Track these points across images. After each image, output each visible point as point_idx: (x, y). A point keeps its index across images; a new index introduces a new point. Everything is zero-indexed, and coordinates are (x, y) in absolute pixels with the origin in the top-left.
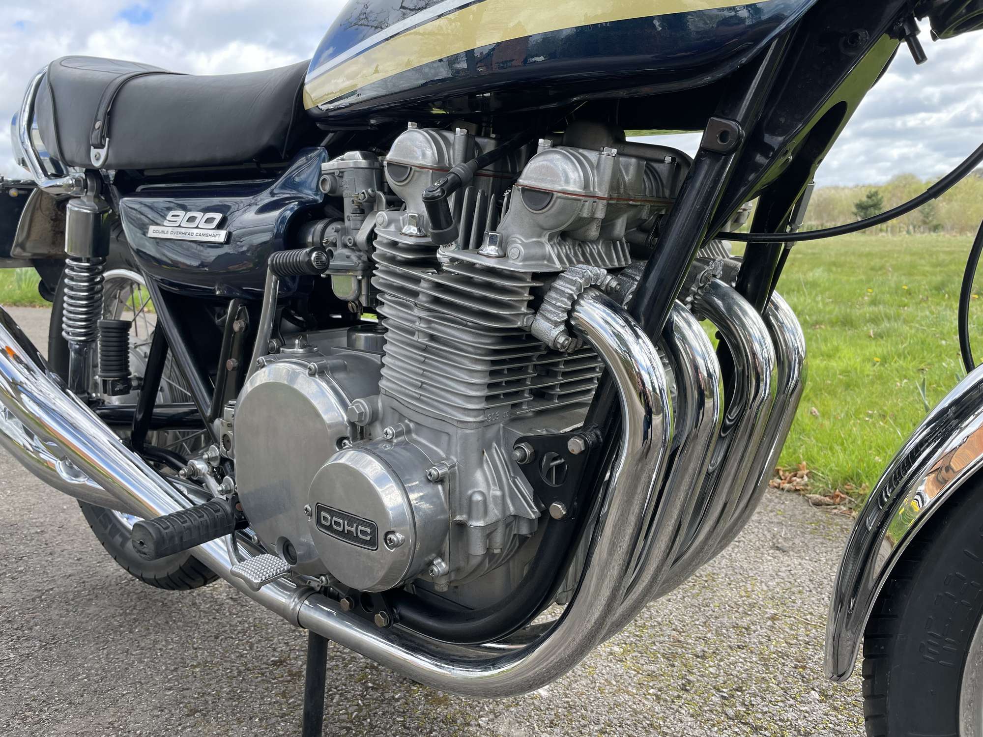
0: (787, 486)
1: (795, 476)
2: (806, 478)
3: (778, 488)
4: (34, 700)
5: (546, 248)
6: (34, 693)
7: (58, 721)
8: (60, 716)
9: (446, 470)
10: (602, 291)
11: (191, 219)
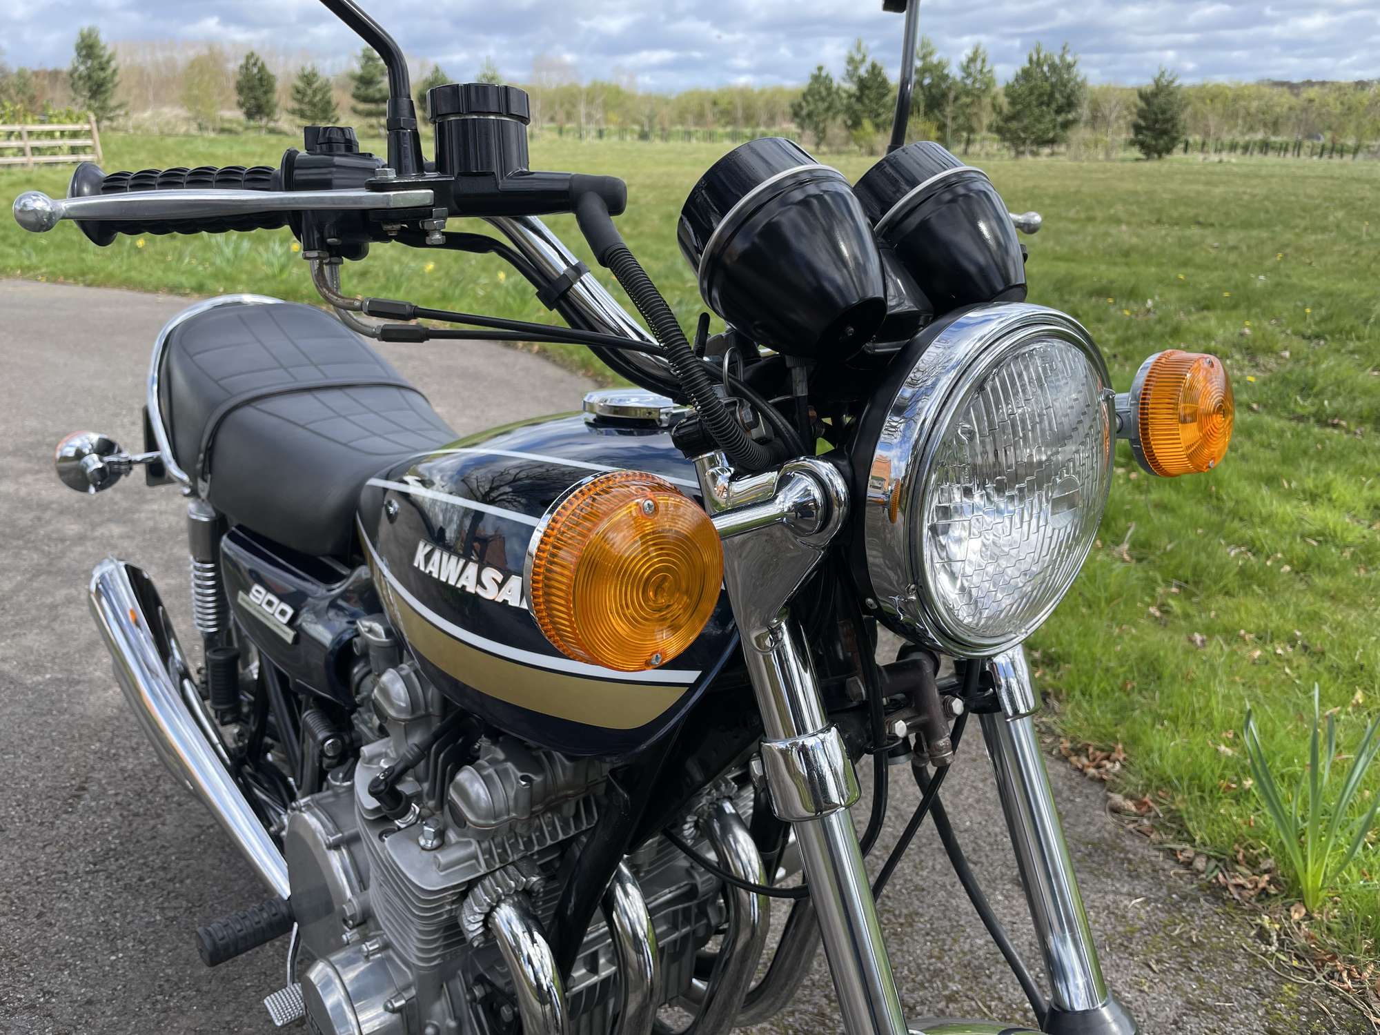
0: (1092, 771)
1: (1108, 758)
2: (1118, 765)
3: (1081, 770)
4: (167, 981)
5: (474, 847)
6: (169, 971)
7: (182, 1012)
8: (186, 1005)
9: (403, 1002)
10: (527, 892)
11: (270, 603)
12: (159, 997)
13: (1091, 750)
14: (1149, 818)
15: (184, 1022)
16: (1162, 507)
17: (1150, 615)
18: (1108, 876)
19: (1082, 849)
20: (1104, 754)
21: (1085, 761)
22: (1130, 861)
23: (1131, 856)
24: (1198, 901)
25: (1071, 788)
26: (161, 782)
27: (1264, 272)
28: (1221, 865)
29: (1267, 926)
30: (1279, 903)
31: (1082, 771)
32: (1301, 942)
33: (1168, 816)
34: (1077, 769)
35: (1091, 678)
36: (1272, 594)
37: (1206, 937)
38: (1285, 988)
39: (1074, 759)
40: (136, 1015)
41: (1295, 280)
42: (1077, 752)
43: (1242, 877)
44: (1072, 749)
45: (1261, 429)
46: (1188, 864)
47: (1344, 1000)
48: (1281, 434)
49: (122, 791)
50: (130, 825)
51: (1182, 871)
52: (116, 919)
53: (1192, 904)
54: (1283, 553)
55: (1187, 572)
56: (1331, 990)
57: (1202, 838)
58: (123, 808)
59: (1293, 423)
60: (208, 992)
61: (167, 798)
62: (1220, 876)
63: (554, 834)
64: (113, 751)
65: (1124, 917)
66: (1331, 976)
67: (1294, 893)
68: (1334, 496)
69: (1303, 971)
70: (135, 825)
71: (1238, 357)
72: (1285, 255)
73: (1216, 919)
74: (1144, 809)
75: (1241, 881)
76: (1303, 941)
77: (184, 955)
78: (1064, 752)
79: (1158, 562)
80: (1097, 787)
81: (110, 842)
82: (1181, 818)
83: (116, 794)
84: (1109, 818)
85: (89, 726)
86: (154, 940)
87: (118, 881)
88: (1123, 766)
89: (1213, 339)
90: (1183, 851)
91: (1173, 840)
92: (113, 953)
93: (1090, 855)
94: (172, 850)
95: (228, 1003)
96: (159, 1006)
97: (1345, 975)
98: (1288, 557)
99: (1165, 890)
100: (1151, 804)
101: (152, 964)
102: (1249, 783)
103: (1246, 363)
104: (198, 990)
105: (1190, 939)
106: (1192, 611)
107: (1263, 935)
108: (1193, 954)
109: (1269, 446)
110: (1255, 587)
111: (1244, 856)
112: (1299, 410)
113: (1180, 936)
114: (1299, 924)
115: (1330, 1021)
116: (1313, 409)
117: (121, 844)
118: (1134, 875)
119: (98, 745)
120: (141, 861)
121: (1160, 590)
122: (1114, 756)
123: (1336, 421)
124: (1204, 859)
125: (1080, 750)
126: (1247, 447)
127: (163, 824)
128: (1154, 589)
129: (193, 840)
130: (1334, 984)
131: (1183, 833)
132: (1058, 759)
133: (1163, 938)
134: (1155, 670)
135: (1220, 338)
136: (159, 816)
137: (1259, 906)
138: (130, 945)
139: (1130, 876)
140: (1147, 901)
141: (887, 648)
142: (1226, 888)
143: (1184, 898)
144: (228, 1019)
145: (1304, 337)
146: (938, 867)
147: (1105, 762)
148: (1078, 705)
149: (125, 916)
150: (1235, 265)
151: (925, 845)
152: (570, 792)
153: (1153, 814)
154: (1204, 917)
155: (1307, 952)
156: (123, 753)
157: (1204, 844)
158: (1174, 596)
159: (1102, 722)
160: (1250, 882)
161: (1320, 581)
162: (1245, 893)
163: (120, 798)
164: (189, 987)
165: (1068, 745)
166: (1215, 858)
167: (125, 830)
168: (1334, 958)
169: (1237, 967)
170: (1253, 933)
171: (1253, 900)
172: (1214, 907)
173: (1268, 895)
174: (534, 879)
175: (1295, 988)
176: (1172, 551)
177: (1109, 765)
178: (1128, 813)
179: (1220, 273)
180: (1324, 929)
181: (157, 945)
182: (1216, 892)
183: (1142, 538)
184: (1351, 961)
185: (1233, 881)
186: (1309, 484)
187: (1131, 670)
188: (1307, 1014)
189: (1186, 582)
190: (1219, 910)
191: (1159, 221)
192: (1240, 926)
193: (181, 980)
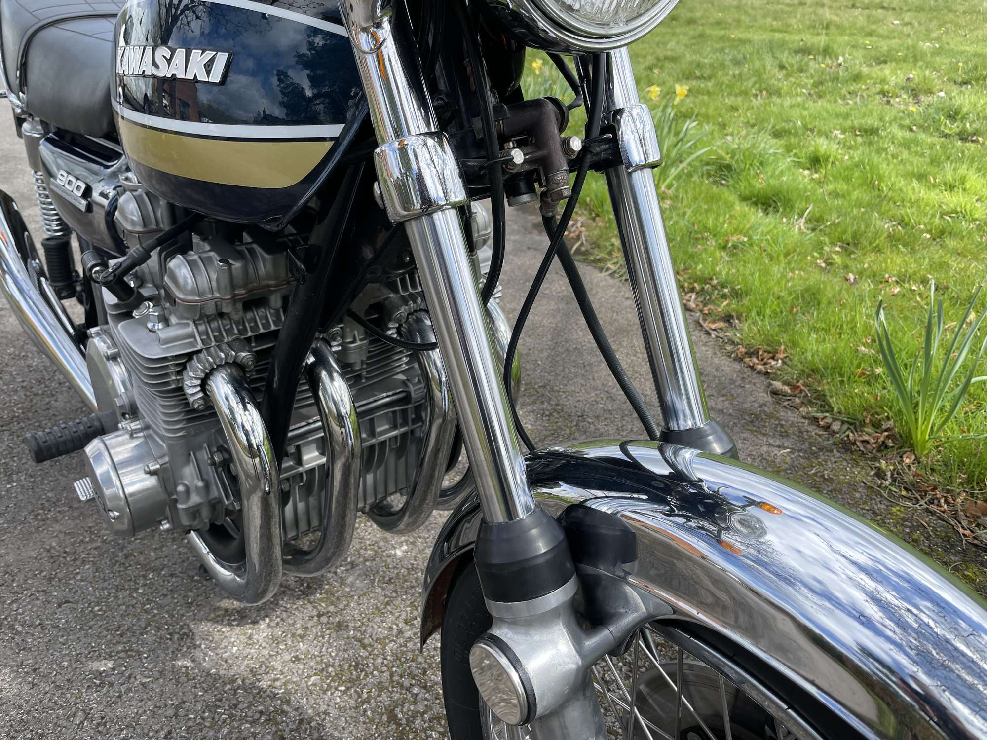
0: (760, 367)
1: (773, 358)
2: (780, 362)
4: (48, 501)
5: (191, 328)
6: (50, 495)
7: (57, 521)
8: (60, 516)
9: (158, 466)
10: (238, 365)
11: (70, 182)
12: (41, 511)
13: (761, 353)
14: (799, 397)
15: (57, 527)
16: (835, 195)
17: (817, 266)
18: (765, 435)
19: (747, 418)
20: (771, 355)
21: (755, 360)
22: (782, 426)
23: (783, 423)
24: (832, 451)
25: (743, 379)
26: (57, 373)
27: (930, 41)
28: (852, 427)
29: (884, 467)
30: (895, 453)
31: (752, 368)
32: (908, 478)
33: (815, 395)
34: (749, 366)
35: (765, 304)
36: (913, 251)
37: (835, 475)
38: (894, 509)
39: (747, 360)
40: (22, 523)
41: (952, 46)
42: (750, 354)
43: (868, 434)
44: (746, 353)
45: (917, 143)
46: (827, 428)
47: (940, 518)
48: (932, 146)
49: (27, 379)
50: (31, 401)
51: (821, 432)
52: (14, 461)
53: (827, 454)
54: (925, 225)
55: (848, 237)
56: (931, 512)
57: (839, 408)
58: (27, 390)
59: (943, 139)
60: (77, 508)
61: (60, 384)
62: (851, 435)
63: (266, 325)
64: (23, 354)
65: (774, 462)
66: (931, 502)
67: (908, 445)
68: (968, 187)
69: (910, 499)
70: (34, 401)
71: (904, 96)
72: (947, 29)
73: (845, 463)
74: (797, 392)
75: (866, 438)
76: (912, 477)
77: (63, 484)
78: (740, 355)
79: (827, 231)
80: (763, 378)
81: (14, 412)
82: (825, 395)
83: (23, 381)
84: (769, 398)
85: (7, 338)
86: (41, 475)
87: (18, 436)
88: (784, 363)
89: (888, 84)
90: (823, 419)
91: (817, 412)
92: (9, 483)
93: (752, 422)
94: (61, 417)
95: (91, 515)
96: (40, 517)
97: (942, 501)
98: (929, 228)
99: (807, 445)
100: (803, 388)
101: (37, 490)
102: (879, 370)
103: (911, 100)
104: (70, 507)
105: (823, 476)
106: (850, 263)
107: (880, 474)
108: (824, 486)
109: (922, 155)
110: (900, 246)
111: (870, 420)
112: (947, 131)
113: (815, 474)
114: (909, 466)
115: (928, 533)
116: (958, 130)
117: (23, 413)
118: (784, 435)
119: (12, 349)
120: (37, 424)
121: (827, 249)
122: (778, 356)
123: (974, 138)
124: (839, 423)
125: (752, 353)
126: (905, 155)
127: (56, 401)
128: (822, 248)
129: (77, 411)
130: (933, 507)
131: (826, 406)
132: (735, 360)
133: (801, 475)
134: (815, 298)
135: (892, 84)
136: (53, 395)
137: (879, 455)
138: (22, 478)
139: (781, 435)
140: (793, 451)
141: (613, 290)
142: (854, 444)
143: (821, 450)
144: (91, 525)
145: (955, 83)
146: (635, 429)
147: (770, 361)
148: (754, 323)
149: (20, 459)
150: (909, 35)
151: (627, 415)
152: (272, 282)
153: (803, 393)
154: (835, 462)
155: (913, 485)
156: (30, 355)
157: (840, 413)
158: (837, 253)
159: (771, 332)
160: (874, 438)
161: (951, 243)
162: (868, 446)
163: (25, 384)
164: (64, 505)
165: (743, 350)
166: (848, 423)
167: (27, 404)
168: (935, 489)
169: (857, 495)
170: (873, 472)
171: (875, 451)
172: (844, 456)
173: (887, 447)
174: (244, 354)
175: (902, 509)
176: (839, 223)
177: (773, 363)
178: (784, 394)
179: (897, 40)
180: (928, 469)
181: (43, 478)
182: (847, 446)
183: (818, 215)
184: (948, 491)
185: (861, 438)
186: (949, 177)
187: (797, 298)
188: (910, 527)
189: (848, 244)
190: (848, 458)
191: (853, 6)
192: (862, 468)
193: (59, 500)
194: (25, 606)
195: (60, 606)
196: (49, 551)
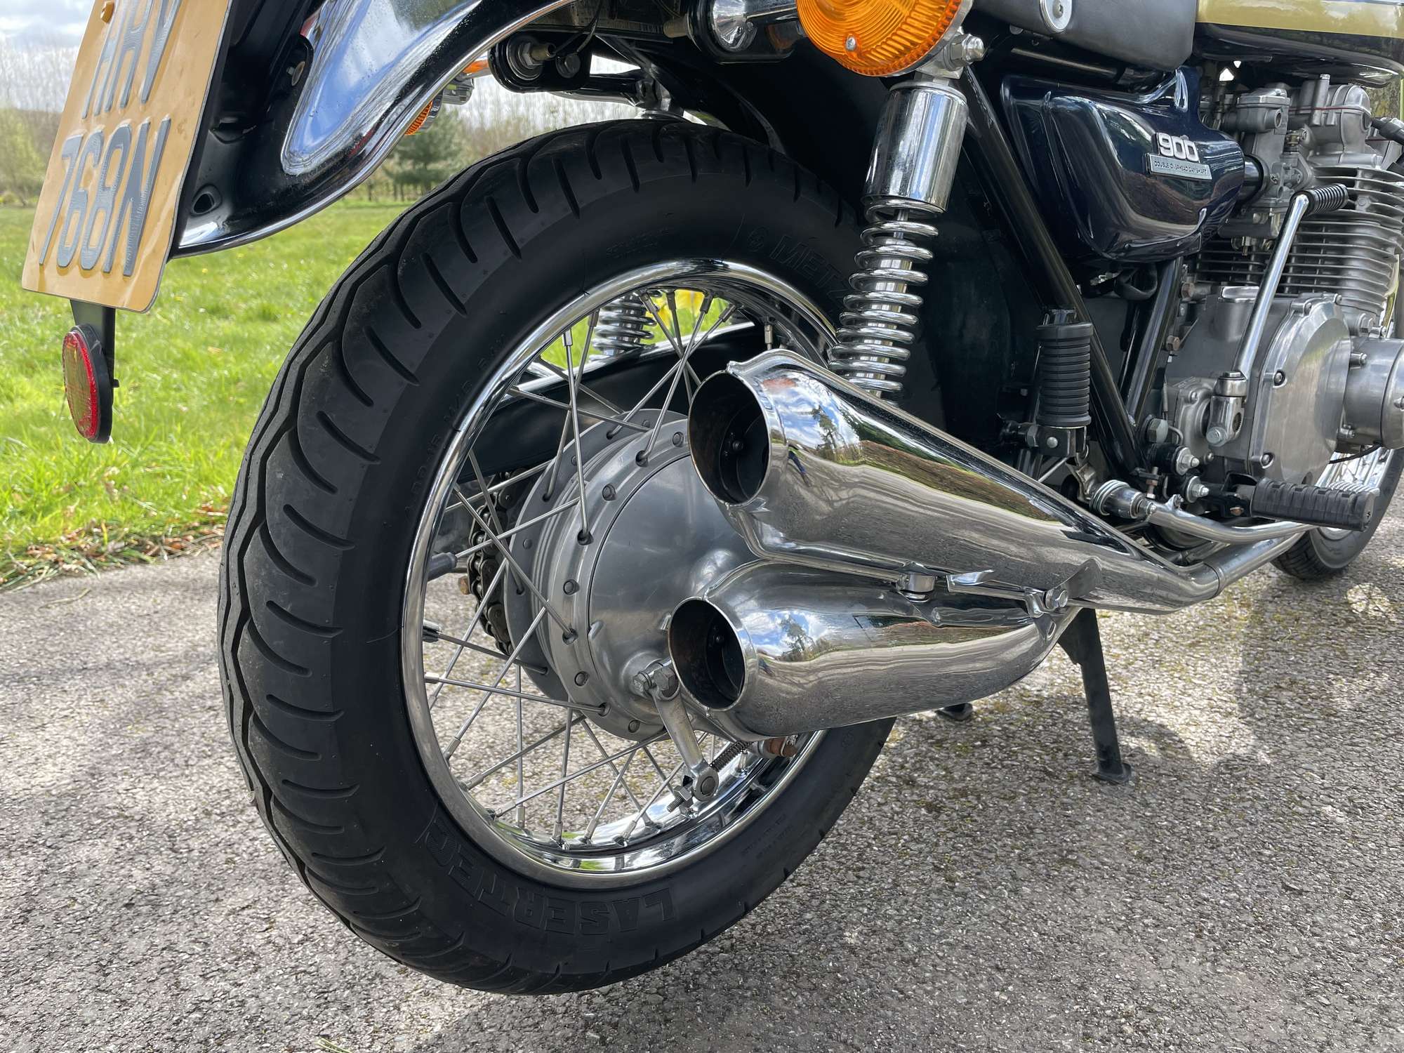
194: (1338, 930)
195: (1300, 893)
196: (1215, 961)
